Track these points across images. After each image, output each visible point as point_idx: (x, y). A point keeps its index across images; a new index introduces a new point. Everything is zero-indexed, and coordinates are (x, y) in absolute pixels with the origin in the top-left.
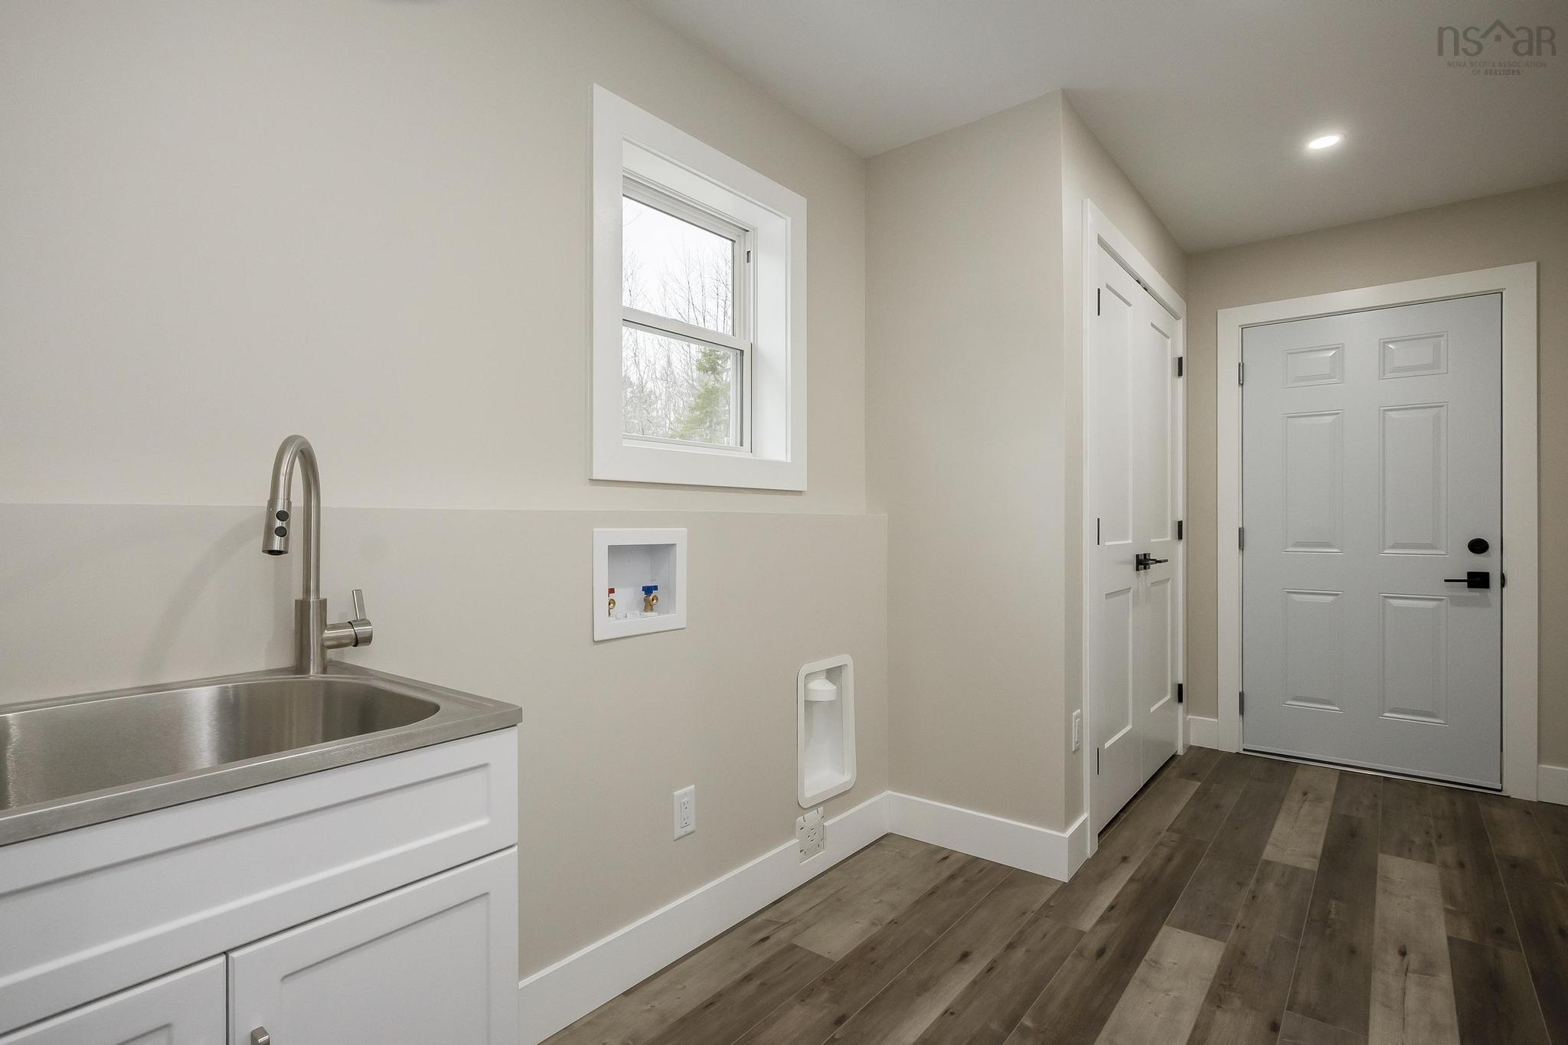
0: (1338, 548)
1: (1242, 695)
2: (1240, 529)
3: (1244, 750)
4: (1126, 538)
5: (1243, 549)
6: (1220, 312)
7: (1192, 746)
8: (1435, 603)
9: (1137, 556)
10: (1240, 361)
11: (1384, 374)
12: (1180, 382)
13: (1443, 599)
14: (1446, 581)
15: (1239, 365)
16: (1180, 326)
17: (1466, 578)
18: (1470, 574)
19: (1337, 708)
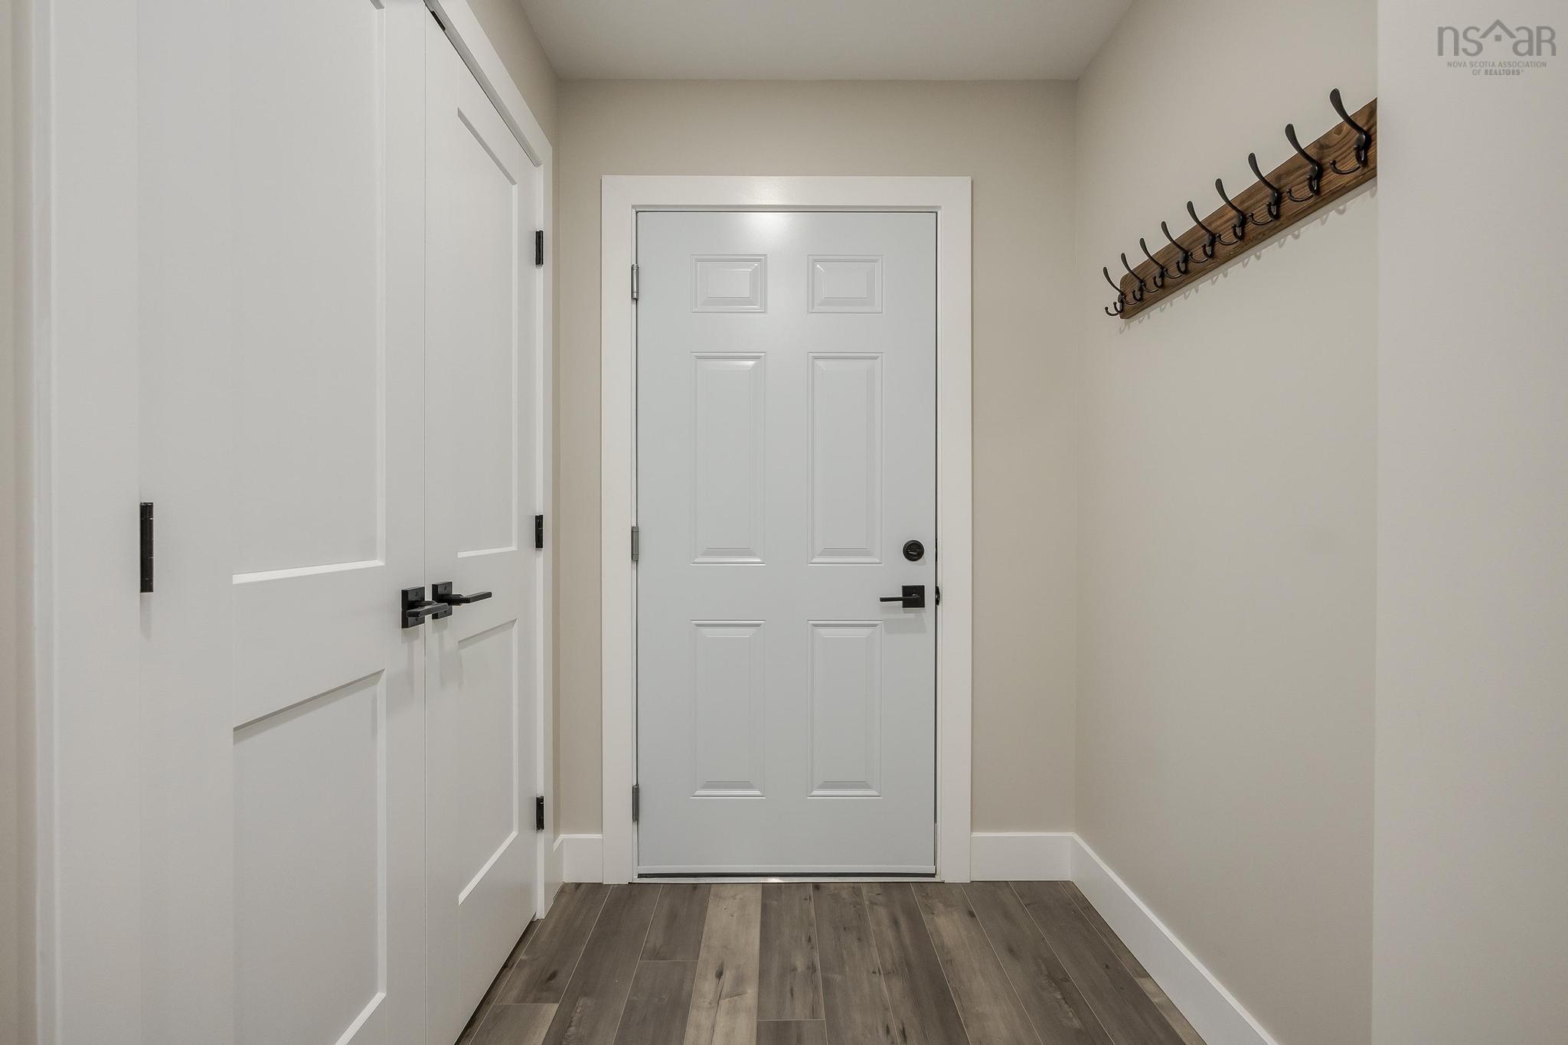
0: (760, 558)
1: (636, 791)
2: (633, 528)
3: (640, 876)
4: (372, 556)
5: (637, 561)
6: (606, 179)
7: (565, 885)
8: (866, 631)
9: (405, 593)
10: (634, 263)
11: (813, 307)
12: (541, 276)
13: (875, 625)
14: (883, 600)
15: (632, 269)
16: (540, 180)
17: (901, 596)
18: (905, 589)
19: (758, 793)
